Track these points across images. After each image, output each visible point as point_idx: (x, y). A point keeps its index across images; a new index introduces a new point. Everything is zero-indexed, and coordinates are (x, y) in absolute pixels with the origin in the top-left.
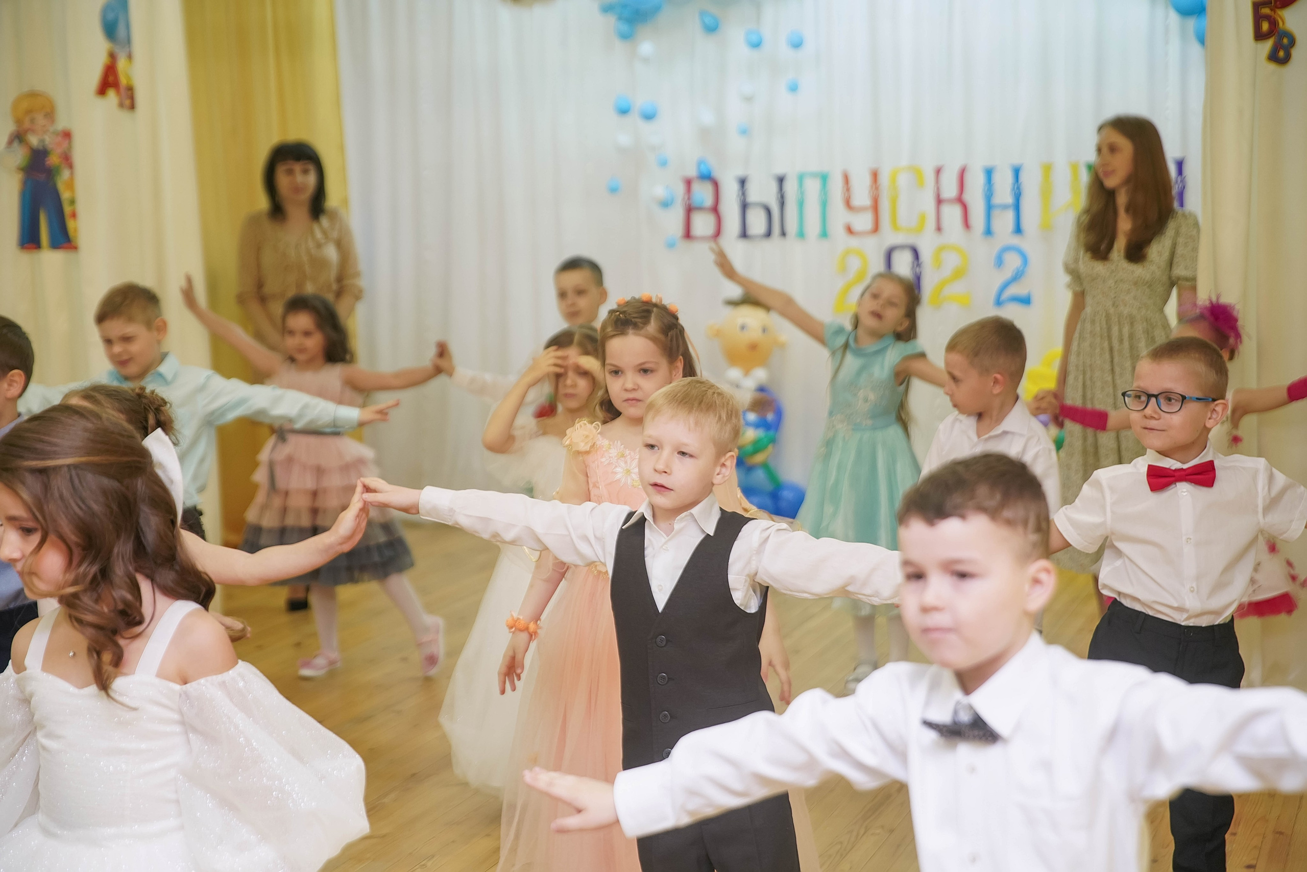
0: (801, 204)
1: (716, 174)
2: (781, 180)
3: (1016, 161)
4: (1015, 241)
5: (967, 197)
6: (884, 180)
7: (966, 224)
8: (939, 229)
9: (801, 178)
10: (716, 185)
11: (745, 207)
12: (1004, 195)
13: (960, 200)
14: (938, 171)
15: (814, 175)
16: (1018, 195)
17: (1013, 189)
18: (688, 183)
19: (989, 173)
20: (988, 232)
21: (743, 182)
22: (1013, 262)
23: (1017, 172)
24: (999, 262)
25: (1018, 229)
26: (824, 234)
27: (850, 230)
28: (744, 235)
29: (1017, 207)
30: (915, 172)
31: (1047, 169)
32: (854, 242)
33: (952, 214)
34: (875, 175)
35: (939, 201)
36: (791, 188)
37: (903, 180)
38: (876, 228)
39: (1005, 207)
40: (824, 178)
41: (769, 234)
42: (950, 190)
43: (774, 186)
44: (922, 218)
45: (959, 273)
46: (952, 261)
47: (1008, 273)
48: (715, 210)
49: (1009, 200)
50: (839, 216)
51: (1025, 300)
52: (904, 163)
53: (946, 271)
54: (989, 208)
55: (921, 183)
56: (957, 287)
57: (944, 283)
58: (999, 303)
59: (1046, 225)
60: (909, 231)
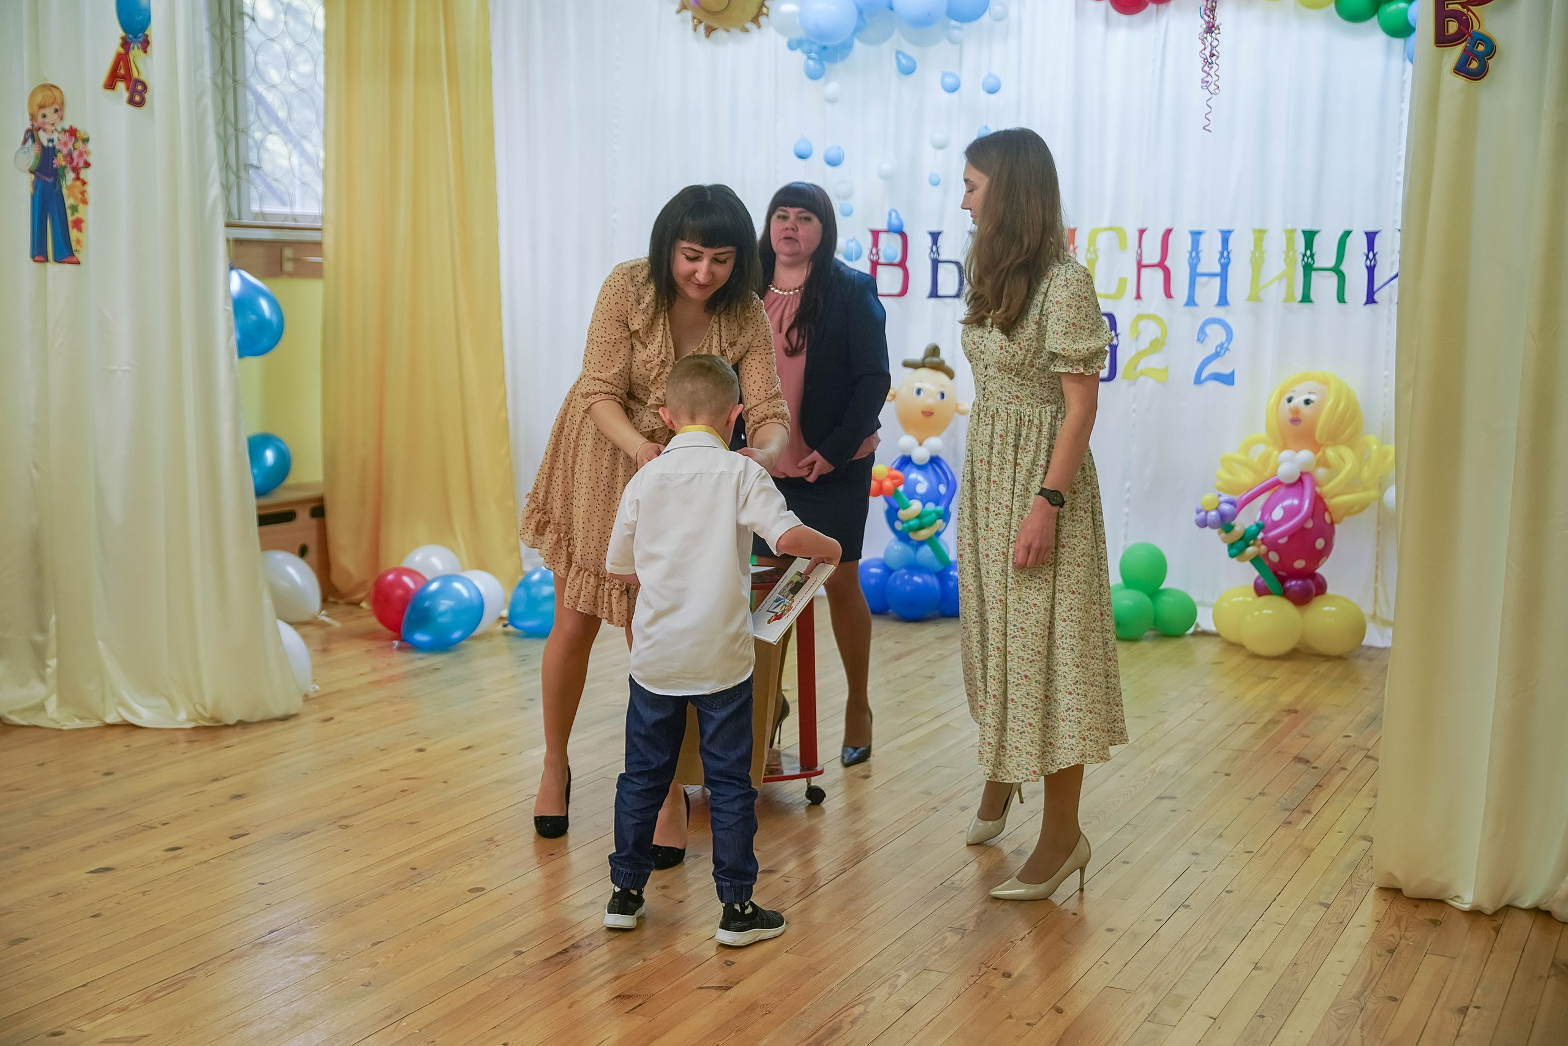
1: (906, 230)
3: (1226, 226)
4: (1219, 313)
5: (1169, 263)
6: (1082, 240)
7: (1168, 292)
8: (1138, 297)
10: (904, 236)
11: (936, 263)
12: (1210, 262)
13: (1162, 265)
14: (1142, 232)
16: (1225, 261)
17: (1221, 256)
18: (875, 234)
19: (1196, 235)
20: (1191, 302)
21: (935, 236)
22: (1216, 335)
23: (1226, 236)
24: (1202, 335)
25: (1223, 301)
28: (934, 294)
29: (1224, 275)
30: (1117, 231)
31: (1260, 234)
33: (1153, 279)
35: (1140, 266)
37: (1103, 240)
39: (1210, 275)
42: (1152, 255)
44: (1122, 282)
45: (1157, 345)
46: (1150, 331)
47: (1209, 348)
48: (902, 265)
49: (1216, 268)
51: (1228, 379)
52: (1106, 223)
53: (1144, 343)
54: (1194, 275)
55: (1123, 246)
56: (1154, 361)
57: (1141, 354)
58: (1198, 381)
59: (1255, 297)
60: (1107, 297)
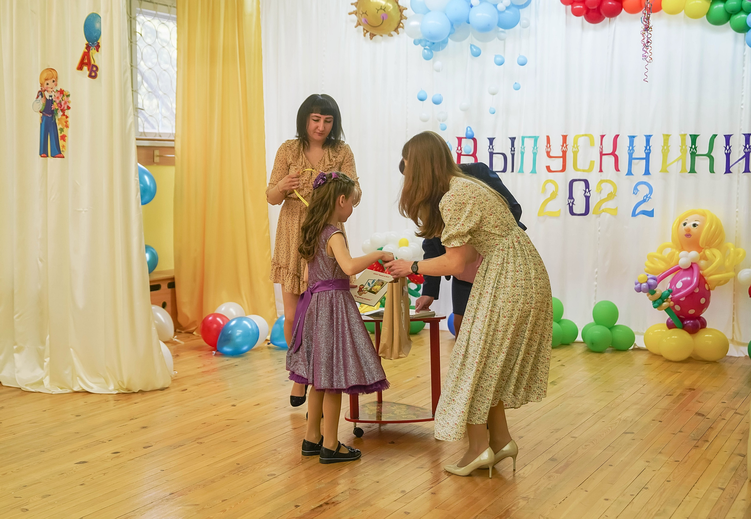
0: (522, 154)
1: (476, 136)
2: (513, 139)
3: (648, 133)
4: (645, 179)
5: (618, 152)
6: (569, 141)
7: (617, 168)
8: (601, 171)
9: (523, 138)
10: (475, 141)
11: (492, 154)
12: (640, 152)
13: (613, 154)
14: (602, 137)
15: (530, 137)
16: (648, 151)
17: (646, 147)
18: (460, 139)
19: (632, 138)
20: (630, 173)
21: (491, 140)
22: (643, 190)
23: (648, 138)
24: (636, 190)
25: (647, 172)
26: (534, 171)
27: (548, 168)
29: (647, 159)
30: (590, 137)
31: (667, 137)
32: (551, 176)
33: (609, 161)
34: (565, 138)
35: (602, 154)
36: (518, 144)
37: (581, 141)
38: (564, 169)
39: (640, 159)
40: (536, 139)
41: (504, 170)
42: (608, 148)
43: (509, 143)
44: (592, 163)
45: (611, 196)
46: (607, 189)
47: (640, 197)
48: (474, 155)
49: (643, 155)
50: (543, 161)
51: (650, 214)
52: (583, 133)
53: (604, 195)
54: (631, 159)
55: (592, 144)
56: (610, 204)
57: (602, 201)
58: (634, 215)
59: (665, 170)
60: (584, 171)
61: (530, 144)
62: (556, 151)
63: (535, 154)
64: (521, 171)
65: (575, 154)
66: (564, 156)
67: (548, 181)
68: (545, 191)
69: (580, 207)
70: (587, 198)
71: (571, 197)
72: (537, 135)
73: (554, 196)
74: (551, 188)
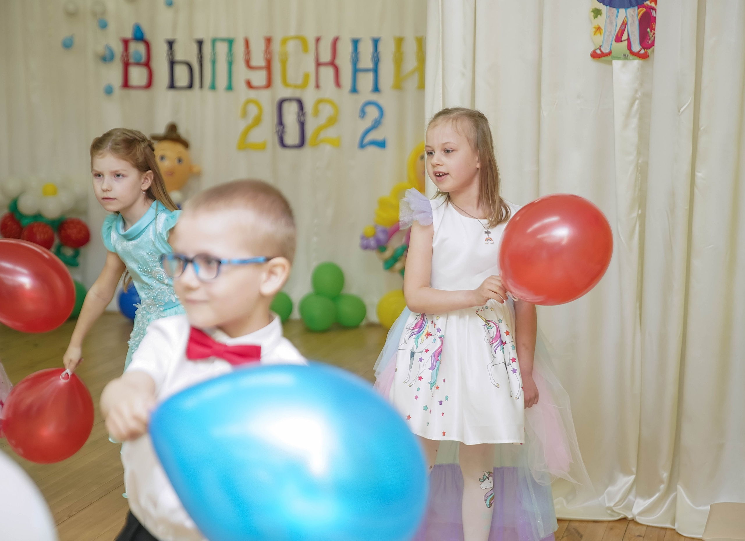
0: (214, 62)
1: (148, 36)
2: (200, 43)
3: (376, 35)
4: (374, 97)
5: (338, 62)
6: (276, 47)
7: (338, 83)
8: (318, 86)
9: (214, 42)
10: (148, 45)
11: (172, 63)
12: (366, 62)
13: (333, 63)
14: (318, 40)
15: (223, 40)
16: (376, 60)
17: (373, 56)
18: (126, 42)
19: (356, 42)
20: (354, 90)
21: (171, 44)
22: (372, 113)
23: (376, 42)
24: (363, 113)
25: (376, 89)
26: (230, 88)
27: (249, 85)
28: (172, 86)
29: (376, 71)
30: (302, 40)
31: (400, 41)
32: (252, 94)
33: (328, 73)
34: (268, 41)
35: (318, 64)
36: (207, 49)
37: (291, 46)
38: (269, 84)
39: (366, 70)
40: (230, 42)
41: (191, 86)
42: (326, 57)
43: (195, 48)
44: (306, 77)
45: (332, 121)
46: (327, 111)
47: (368, 123)
48: (147, 64)
49: (370, 65)
50: (242, 74)
51: (382, 144)
52: (292, 33)
53: (322, 119)
54: (356, 71)
55: (305, 49)
56: (331, 133)
57: (320, 129)
58: (362, 146)
59: (398, 86)
60: (296, 87)
61: (222, 48)
62: (258, 60)
63: (230, 64)
64: (213, 87)
65: (284, 63)
66: (269, 67)
67: (248, 102)
68: (245, 114)
69: (293, 137)
70: (302, 125)
71: (281, 122)
72: (231, 36)
73: (258, 121)
74: (253, 110)
